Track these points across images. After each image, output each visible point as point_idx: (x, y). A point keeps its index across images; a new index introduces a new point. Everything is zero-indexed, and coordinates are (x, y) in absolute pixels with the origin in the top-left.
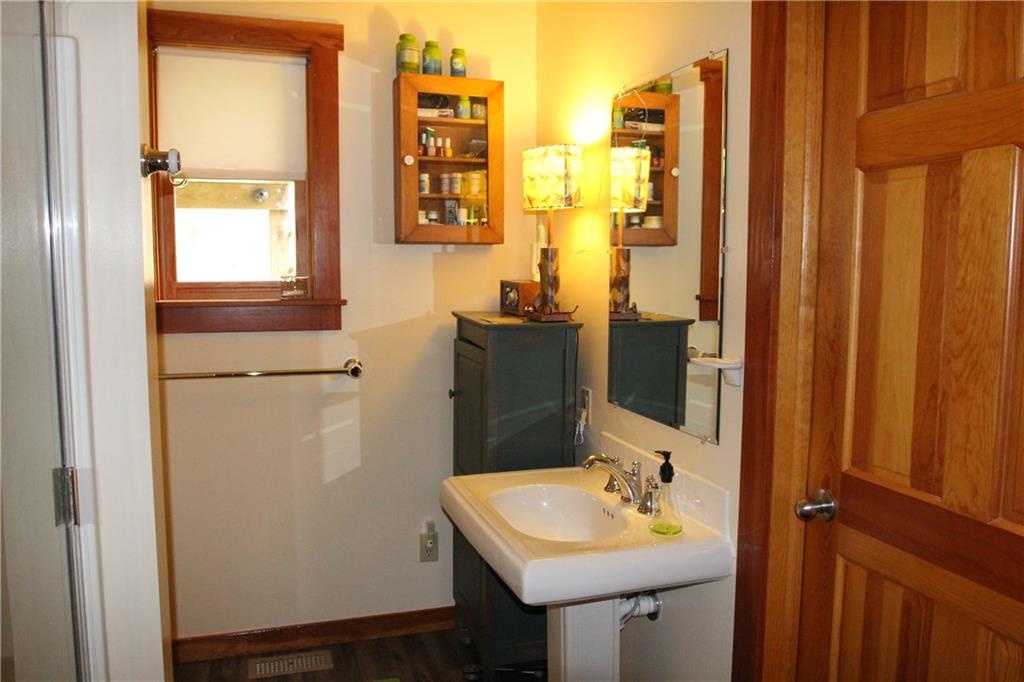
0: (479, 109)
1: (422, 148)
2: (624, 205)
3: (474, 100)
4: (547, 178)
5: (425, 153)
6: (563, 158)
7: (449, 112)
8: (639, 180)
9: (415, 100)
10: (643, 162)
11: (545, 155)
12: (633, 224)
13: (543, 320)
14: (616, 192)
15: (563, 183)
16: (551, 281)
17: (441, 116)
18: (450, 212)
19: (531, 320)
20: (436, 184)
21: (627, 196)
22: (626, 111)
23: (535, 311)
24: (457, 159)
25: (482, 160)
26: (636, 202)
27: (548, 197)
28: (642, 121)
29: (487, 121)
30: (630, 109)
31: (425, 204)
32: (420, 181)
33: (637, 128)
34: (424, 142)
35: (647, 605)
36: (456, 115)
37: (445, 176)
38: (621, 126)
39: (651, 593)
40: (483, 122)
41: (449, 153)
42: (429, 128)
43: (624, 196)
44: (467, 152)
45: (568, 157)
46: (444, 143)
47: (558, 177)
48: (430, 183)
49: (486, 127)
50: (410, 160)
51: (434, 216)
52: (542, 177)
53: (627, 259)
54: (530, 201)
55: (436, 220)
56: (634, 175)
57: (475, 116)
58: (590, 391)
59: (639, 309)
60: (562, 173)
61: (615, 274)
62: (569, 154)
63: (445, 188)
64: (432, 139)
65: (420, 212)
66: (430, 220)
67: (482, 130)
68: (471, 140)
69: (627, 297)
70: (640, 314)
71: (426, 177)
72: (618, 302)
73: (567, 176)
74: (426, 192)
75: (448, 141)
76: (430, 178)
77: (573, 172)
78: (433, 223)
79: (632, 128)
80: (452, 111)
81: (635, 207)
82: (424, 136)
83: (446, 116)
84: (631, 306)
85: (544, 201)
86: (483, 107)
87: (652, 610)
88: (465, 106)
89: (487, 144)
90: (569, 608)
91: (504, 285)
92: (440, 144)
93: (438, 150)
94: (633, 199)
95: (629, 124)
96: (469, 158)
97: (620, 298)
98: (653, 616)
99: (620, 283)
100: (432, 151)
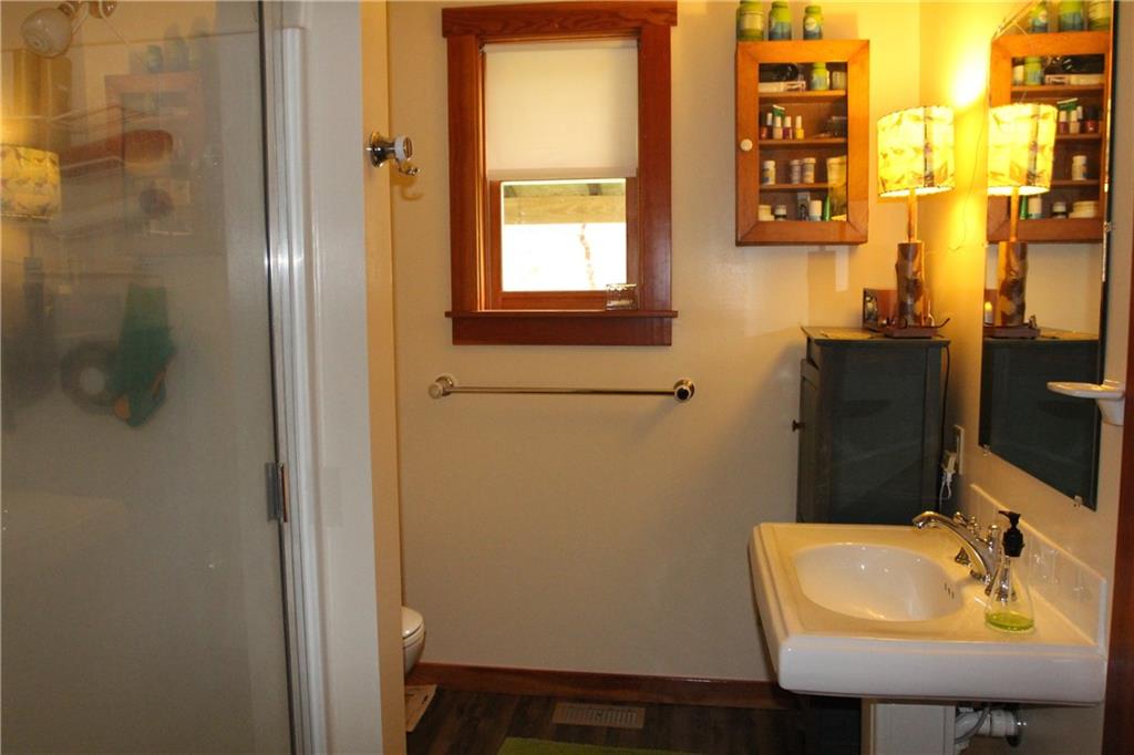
0: (839, 77)
1: (765, 130)
2: (1014, 183)
3: (832, 67)
4: (902, 151)
5: (770, 135)
6: (922, 124)
7: (800, 83)
8: (1034, 147)
9: (754, 73)
10: (1041, 122)
11: (899, 122)
12: (1057, 214)
13: (896, 335)
14: (999, 163)
15: (921, 157)
16: (911, 286)
17: (790, 90)
18: (802, 206)
19: (886, 336)
20: (785, 173)
21: (1017, 169)
22: (1049, 62)
23: (888, 323)
24: (809, 141)
25: (840, 140)
26: (1031, 178)
27: (903, 177)
28: (1069, 72)
29: (847, 91)
30: (1055, 59)
31: (768, 196)
32: (763, 171)
33: (1063, 84)
34: (769, 123)
35: (1003, 724)
36: (809, 87)
37: (796, 162)
38: (1037, 82)
39: (1011, 707)
40: (842, 93)
41: (800, 134)
42: (775, 106)
43: (1012, 170)
44: (825, 132)
45: (928, 122)
46: (793, 123)
47: (916, 150)
48: (777, 171)
49: (845, 98)
50: (747, 145)
51: (782, 211)
52: (895, 152)
53: (1023, 256)
54: (884, 185)
55: (784, 216)
56: (1027, 140)
57: (834, 86)
58: (963, 430)
59: (1040, 323)
60: (921, 143)
61: (1003, 275)
62: (930, 118)
63: (796, 177)
64: (778, 119)
65: (762, 207)
66: (777, 217)
67: (841, 104)
68: (829, 116)
69: (1021, 308)
70: (1039, 331)
71: (771, 165)
72: (1008, 313)
73: (927, 148)
74: (771, 182)
75: (799, 120)
76: (776, 166)
77: (935, 141)
78: (781, 219)
79: (1055, 83)
80: (804, 83)
81: (1029, 184)
82: (770, 115)
83: (797, 90)
84: (1026, 321)
85: (898, 182)
86: (843, 74)
87: (1012, 731)
88: (821, 76)
89: (847, 121)
90: (880, 707)
91: (866, 293)
92: (788, 123)
93: (786, 132)
94: (1025, 173)
95: (1051, 78)
96: (825, 138)
97: (1010, 307)
98: (1013, 740)
99: (1013, 288)
100: (778, 133)
